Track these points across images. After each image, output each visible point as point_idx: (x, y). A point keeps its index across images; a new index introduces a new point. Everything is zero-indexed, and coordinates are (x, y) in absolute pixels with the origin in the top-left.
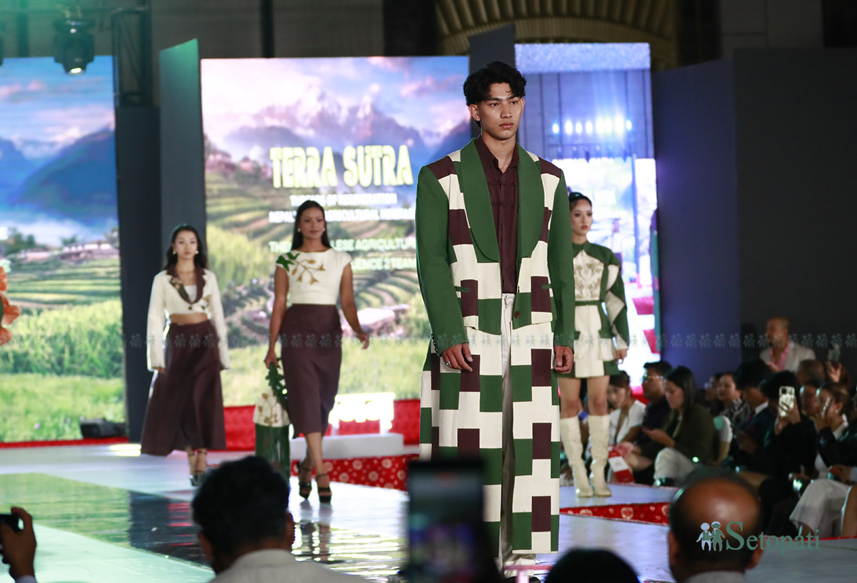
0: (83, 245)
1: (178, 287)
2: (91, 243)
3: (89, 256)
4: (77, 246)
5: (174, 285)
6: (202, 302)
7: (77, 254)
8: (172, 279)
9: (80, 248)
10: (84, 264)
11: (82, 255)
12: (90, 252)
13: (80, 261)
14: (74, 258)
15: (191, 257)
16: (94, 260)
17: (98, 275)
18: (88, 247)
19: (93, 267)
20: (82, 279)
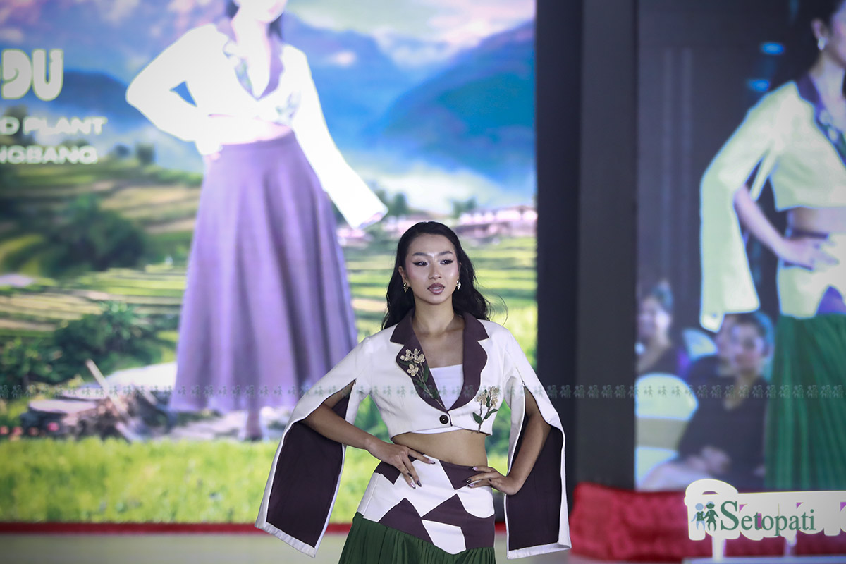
0: (494, 212)
1: (414, 370)
2: (507, 209)
3: (504, 231)
4: (483, 213)
5: (404, 365)
6: (474, 405)
7: (484, 227)
8: (402, 353)
9: (488, 218)
10: (495, 244)
11: (493, 230)
12: (505, 224)
13: (487, 240)
14: (479, 234)
15: (445, 296)
16: (511, 237)
17: (517, 264)
18: (503, 216)
19: (510, 248)
20: (491, 268)
